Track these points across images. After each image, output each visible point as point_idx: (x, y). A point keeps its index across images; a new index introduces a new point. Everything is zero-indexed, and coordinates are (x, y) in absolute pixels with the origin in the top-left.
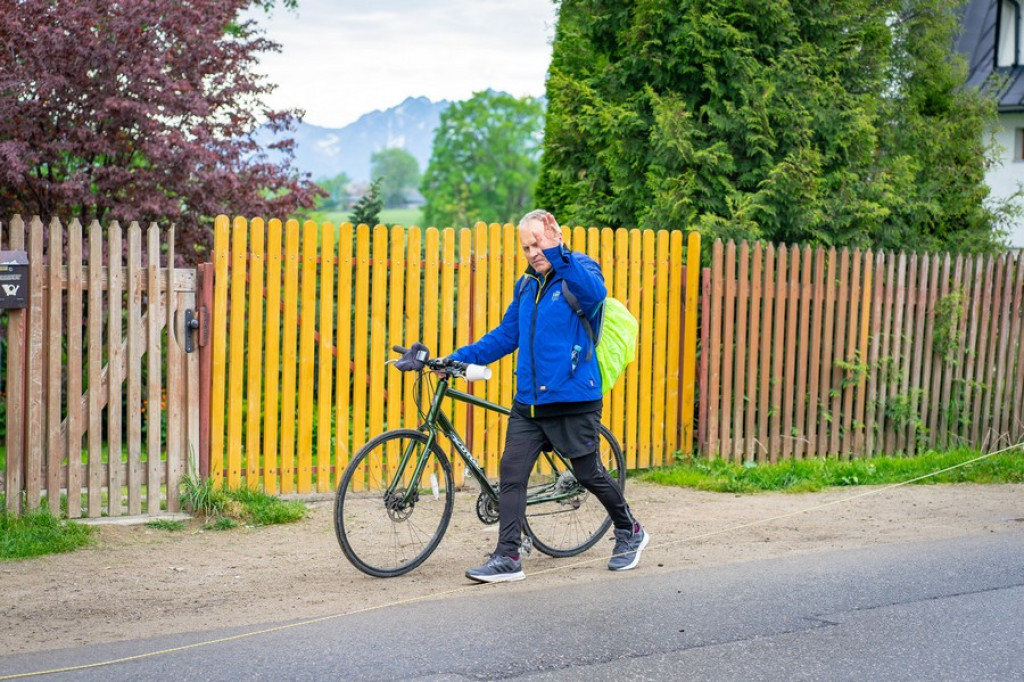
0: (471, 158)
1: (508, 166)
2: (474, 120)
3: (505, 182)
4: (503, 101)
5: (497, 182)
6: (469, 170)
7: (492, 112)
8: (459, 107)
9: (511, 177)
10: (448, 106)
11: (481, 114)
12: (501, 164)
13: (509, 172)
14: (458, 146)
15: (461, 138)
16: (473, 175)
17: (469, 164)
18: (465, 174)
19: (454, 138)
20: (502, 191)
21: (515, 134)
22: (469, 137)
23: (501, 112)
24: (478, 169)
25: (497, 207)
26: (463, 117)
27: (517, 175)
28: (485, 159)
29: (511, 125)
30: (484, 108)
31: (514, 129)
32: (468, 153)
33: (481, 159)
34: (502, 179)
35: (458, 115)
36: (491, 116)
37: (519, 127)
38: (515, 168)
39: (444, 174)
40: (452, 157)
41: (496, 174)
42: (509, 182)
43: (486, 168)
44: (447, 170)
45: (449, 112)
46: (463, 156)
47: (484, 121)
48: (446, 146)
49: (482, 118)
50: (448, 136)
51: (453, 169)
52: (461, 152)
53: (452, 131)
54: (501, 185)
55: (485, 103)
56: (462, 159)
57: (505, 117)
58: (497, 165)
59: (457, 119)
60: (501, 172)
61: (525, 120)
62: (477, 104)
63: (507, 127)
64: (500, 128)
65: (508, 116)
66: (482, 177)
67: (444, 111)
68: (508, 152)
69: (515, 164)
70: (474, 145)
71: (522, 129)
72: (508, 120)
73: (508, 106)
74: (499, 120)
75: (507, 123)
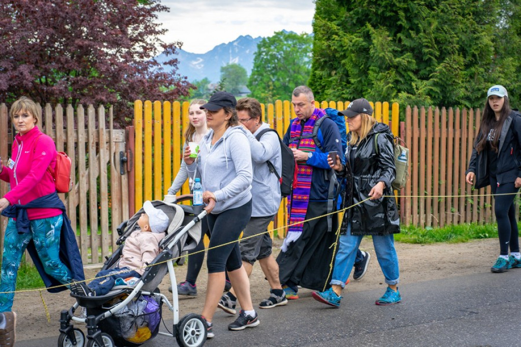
0: (274, 68)
1: (294, 72)
2: (275, 47)
3: (293, 81)
4: (291, 36)
5: (289, 80)
6: (274, 75)
7: (285, 43)
8: (267, 40)
9: (296, 77)
10: (261, 40)
11: (280, 44)
12: (291, 71)
13: (296, 75)
14: (268, 61)
15: (269, 57)
16: (276, 77)
17: (273, 72)
18: (271, 77)
19: (265, 57)
20: (291, 85)
21: (298, 54)
22: (273, 56)
23: (290, 42)
24: (278, 74)
26: (270, 46)
27: (300, 77)
28: (282, 68)
29: (296, 49)
30: (281, 41)
31: (297, 52)
32: (273, 65)
33: (280, 69)
34: (292, 79)
35: (267, 45)
36: (285, 45)
37: (300, 50)
38: (298, 73)
39: (260, 77)
40: (265, 68)
41: (288, 77)
42: (295, 80)
43: (283, 73)
44: (262, 75)
45: (262, 43)
46: (270, 67)
47: (281, 48)
48: (261, 62)
49: (280, 46)
50: (262, 56)
51: (265, 74)
52: (269, 65)
53: (264, 54)
54: (291, 82)
55: (282, 38)
56: (270, 69)
57: (292, 45)
58: (289, 72)
59: (267, 47)
60: (291, 75)
61: (304, 47)
62: (277, 39)
63: (294, 50)
64: (290, 51)
65: (294, 45)
66: (281, 78)
67: (259, 43)
68: (294, 64)
69: (298, 70)
70: (276, 61)
71: (302, 52)
72: (294, 47)
73: (294, 39)
74: (289, 47)
75: (293, 48)
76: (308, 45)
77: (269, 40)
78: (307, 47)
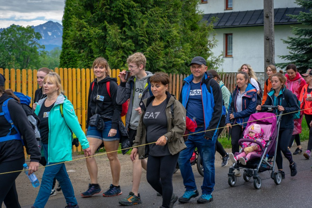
0: (11, 47)
1: (23, 50)
2: (11, 35)
3: (22, 55)
4: (20, 28)
5: (20, 55)
6: (10, 51)
7: (18, 32)
8: (6, 30)
9: (24, 53)
10: (3, 30)
11: (14, 33)
12: (21, 49)
13: (24, 51)
14: (7, 43)
15: (7, 40)
16: (12, 53)
17: (10, 49)
18: (9, 52)
19: (5, 41)
20: (21, 58)
21: (25, 39)
22: (10, 40)
23: (20, 32)
24: (13, 51)
25: (20, 63)
26: (8, 34)
27: (26, 52)
28: (15, 47)
29: (24, 36)
30: (15, 31)
31: (25, 37)
32: (10, 46)
33: (14, 48)
34: (21, 54)
35: (6, 33)
36: (17, 33)
37: (26, 37)
38: (25, 50)
39: (2, 52)
40: (5, 47)
41: (19, 53)
42: (23, 55)
43: (16, 50)
44: (3, 51)
45: (3, 32)
46: (8, 46)
47: (15, 35)
48: (3, 43)
49: (14, 34)
50: (3, 40)
51: (5, 50)
52: (8, 45)
53: (5, 38)
54: (21, 56)
55: (15, 29)
56: (8, 48)
57: (22, 34)
58: (20, 50)
59: (6, 35)
60: (21, 52)
61: (28, 35)
62: (12, 30)
63: (23, 37)
64: (20, 37)
65: (23, 33)
66: (15, 53)
67: (2, 32)
68: (23, 45)
69: (25, 49)
70: (12, 43)
71: (27, 38)
72: (23, 34)
73: (23, 30)
74: (20, 35)
75: (22, 36)
76: (31, 34)
77: (8, 30)
78: (30, 35)
